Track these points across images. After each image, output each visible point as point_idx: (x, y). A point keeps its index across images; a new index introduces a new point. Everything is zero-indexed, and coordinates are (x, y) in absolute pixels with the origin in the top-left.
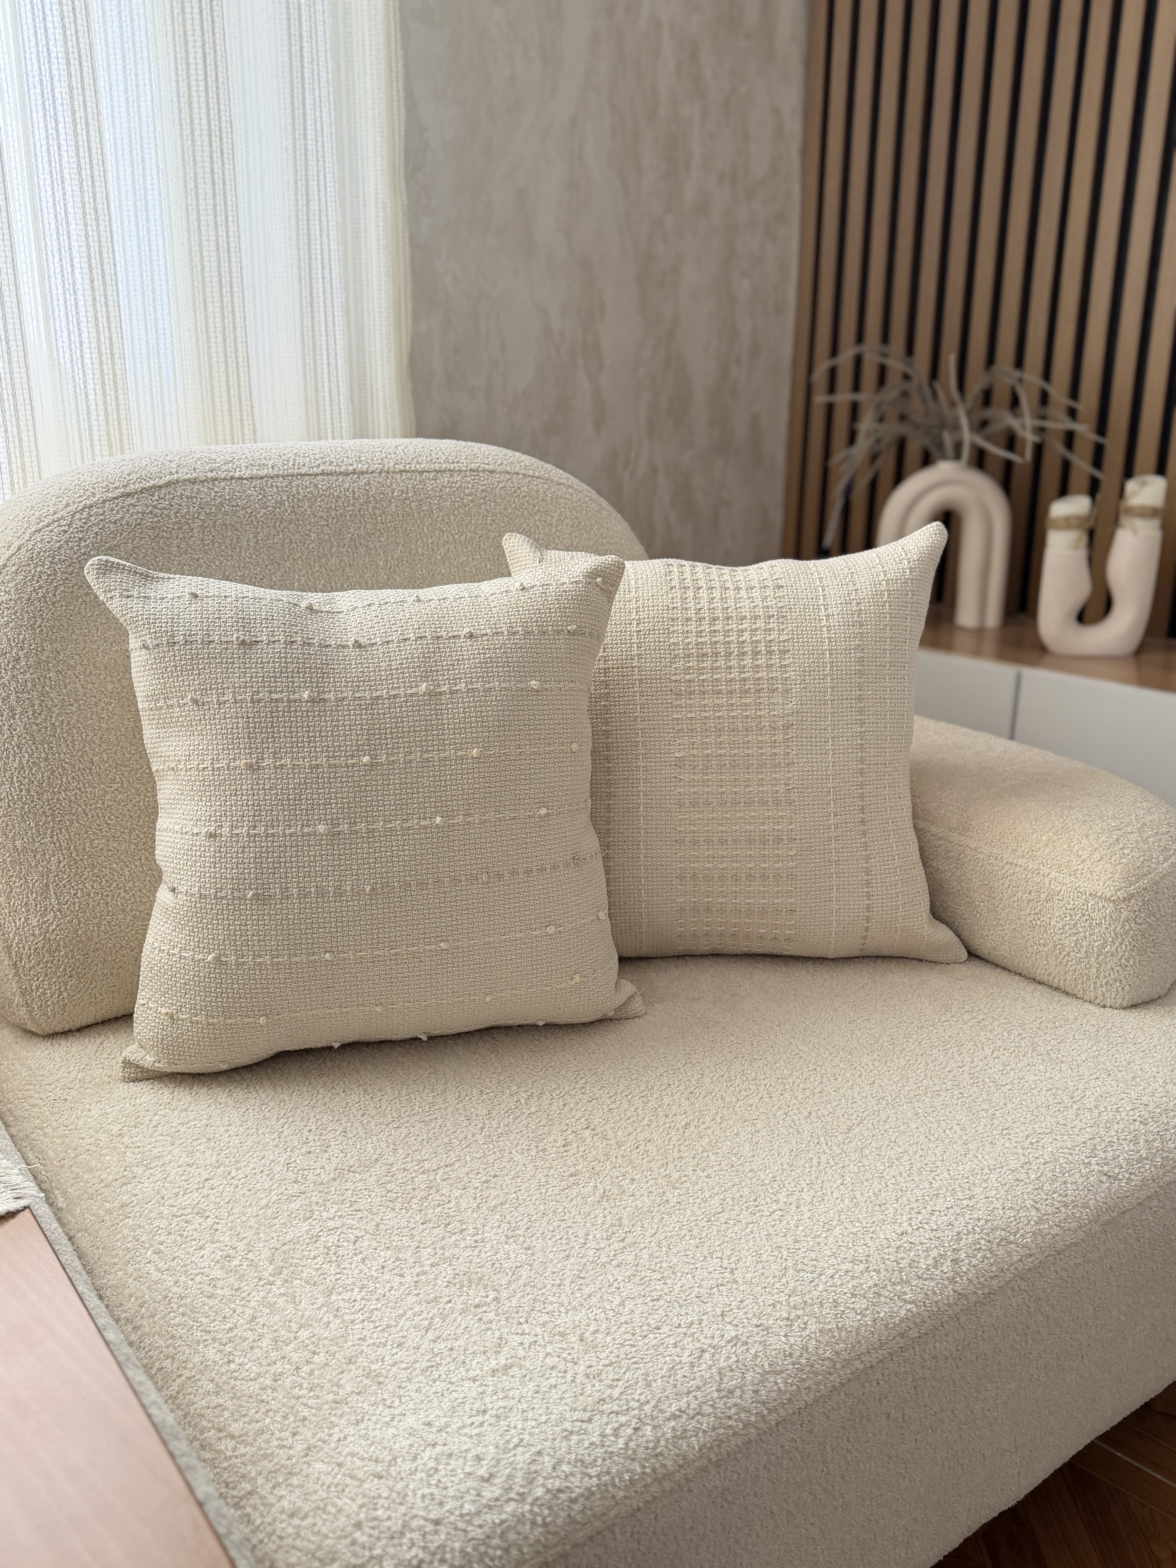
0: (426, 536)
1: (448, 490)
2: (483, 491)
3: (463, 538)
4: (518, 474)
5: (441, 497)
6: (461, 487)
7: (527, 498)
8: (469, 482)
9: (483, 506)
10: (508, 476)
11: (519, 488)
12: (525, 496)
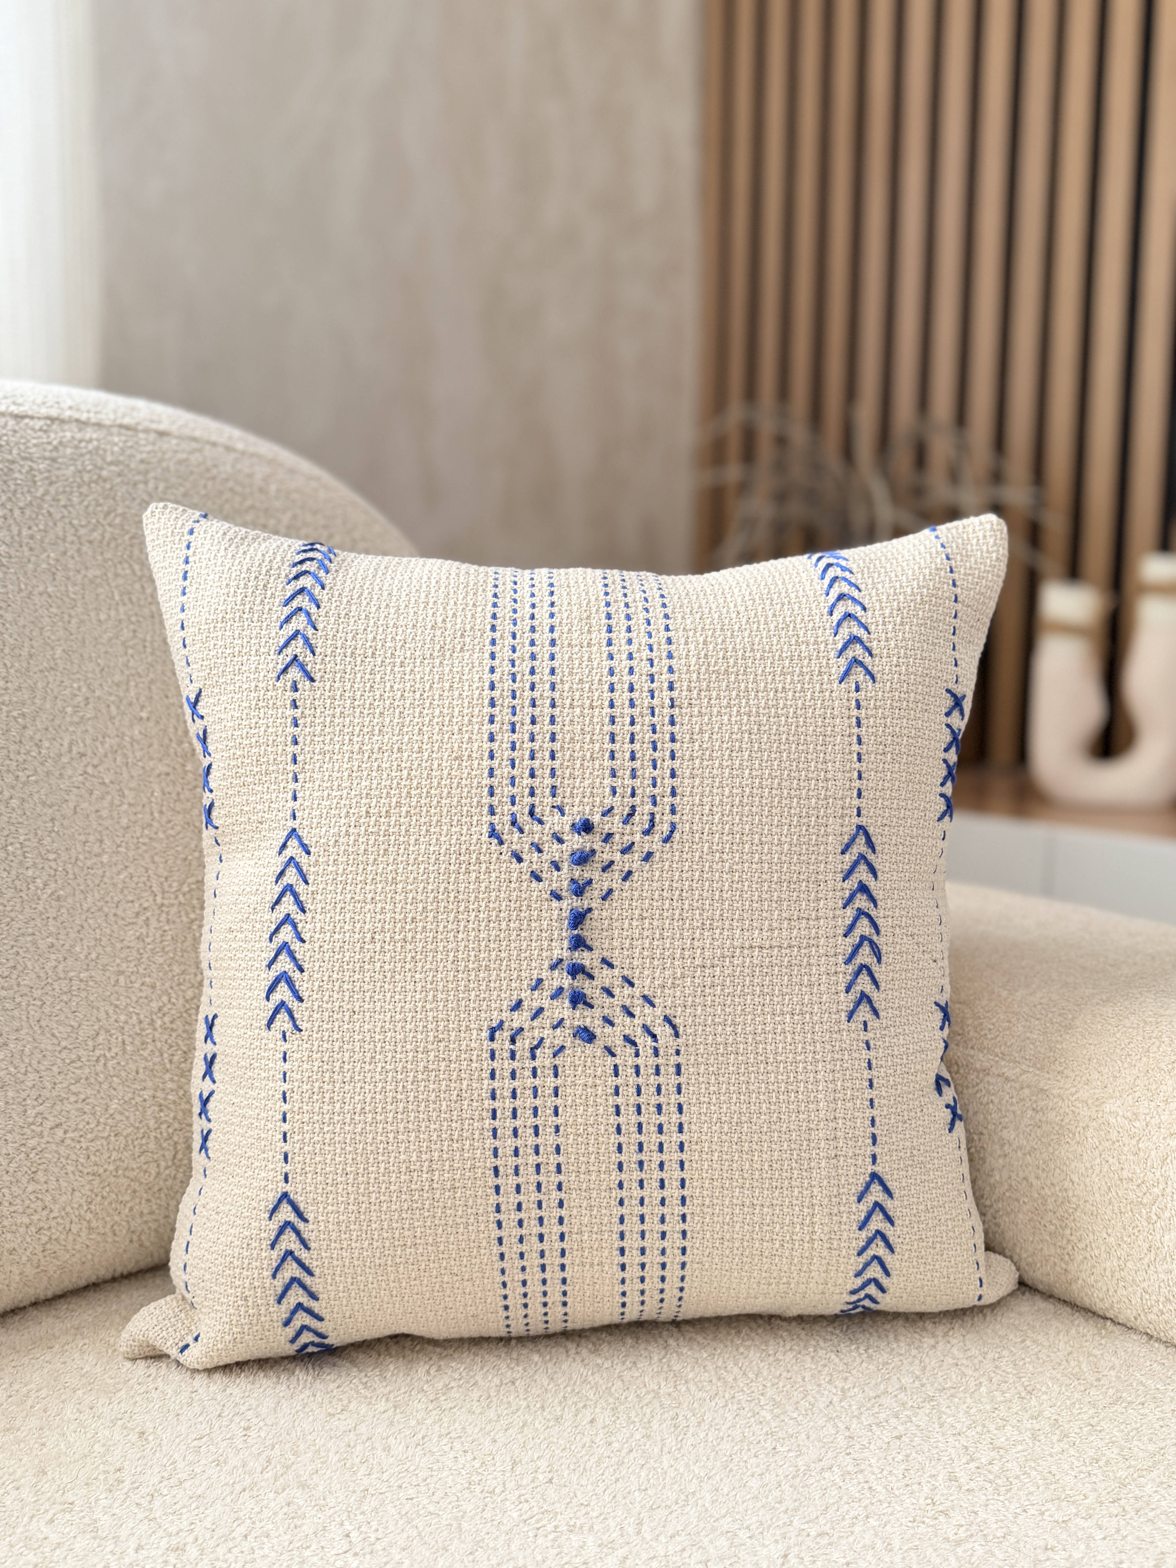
0: (18, 524)
1: (69, 451)
2: (142, 461)
3: (96, 535)
4: (214, 444)
5: (54, 460)
6: (97, 448)
7: (230, 484)
8: (116, 444)
9: (141, 486)
10: (195, 445)
11: (215, 466)
12: (227, 480)
